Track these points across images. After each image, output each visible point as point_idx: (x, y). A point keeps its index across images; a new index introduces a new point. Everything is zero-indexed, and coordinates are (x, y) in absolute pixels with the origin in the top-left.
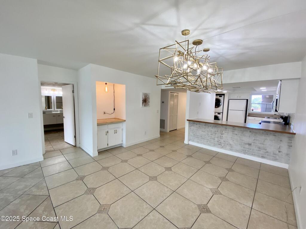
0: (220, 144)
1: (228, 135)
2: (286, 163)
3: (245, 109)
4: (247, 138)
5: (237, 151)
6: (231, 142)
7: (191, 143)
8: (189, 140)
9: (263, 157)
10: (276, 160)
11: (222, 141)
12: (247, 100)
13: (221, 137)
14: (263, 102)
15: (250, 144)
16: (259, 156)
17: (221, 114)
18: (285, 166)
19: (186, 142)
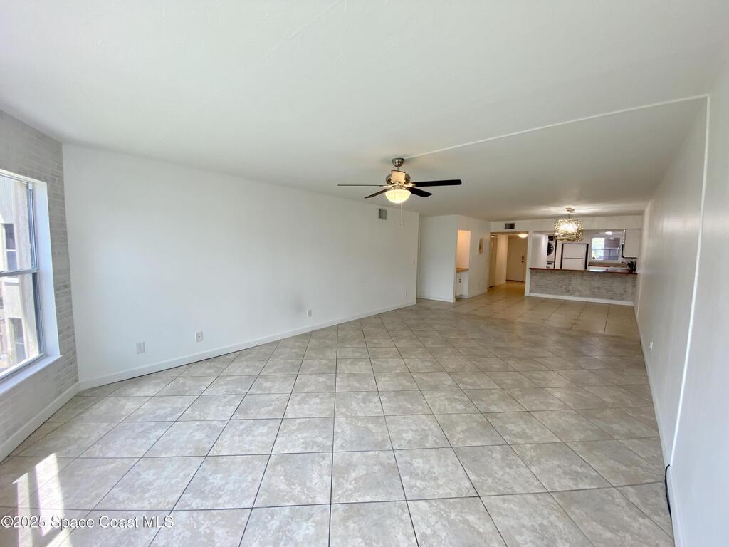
0: (568, 292)
1: (576, 282)
2: (631, 301)
3: (584, 257)
4: (597, 283)
5: (588, 296)
6: (580, 288)
7: (533, 295)
8: (530, 292)
9: (611, 299)
10: (623, 299)
11: (570, 288)
12: (588, 245)
13: (570, 285)
14: (605, 246)
15: (599, 288)
16: (607, 298)
17: (553, 264)
18: (630, 303)
19: (527, 293)
